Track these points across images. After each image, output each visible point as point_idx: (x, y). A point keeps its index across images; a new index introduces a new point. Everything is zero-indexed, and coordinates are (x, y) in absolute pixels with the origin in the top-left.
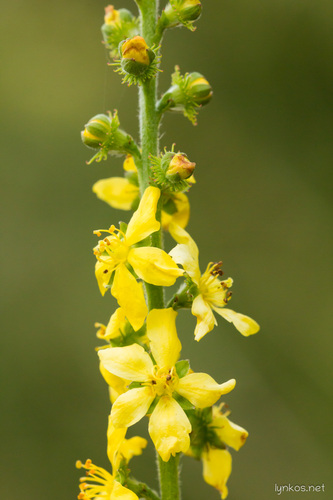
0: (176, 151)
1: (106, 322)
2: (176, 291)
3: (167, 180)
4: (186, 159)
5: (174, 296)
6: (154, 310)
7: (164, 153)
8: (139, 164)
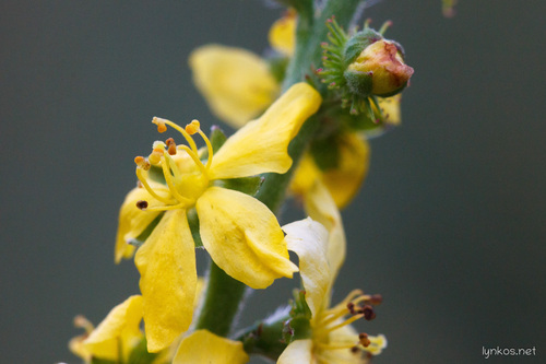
0: (387, 36)
1: (97, 320)
2: (265, 315)
3: (343, 83)
4: (398, 57)
5: (257, 324)
6: (205, 333)
7: (361, 28)
8: (303, 36)
